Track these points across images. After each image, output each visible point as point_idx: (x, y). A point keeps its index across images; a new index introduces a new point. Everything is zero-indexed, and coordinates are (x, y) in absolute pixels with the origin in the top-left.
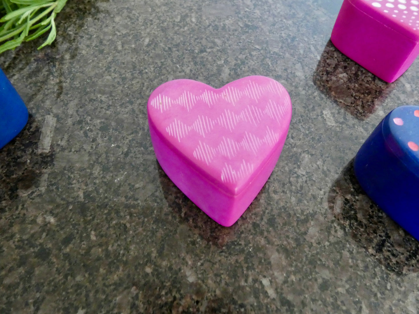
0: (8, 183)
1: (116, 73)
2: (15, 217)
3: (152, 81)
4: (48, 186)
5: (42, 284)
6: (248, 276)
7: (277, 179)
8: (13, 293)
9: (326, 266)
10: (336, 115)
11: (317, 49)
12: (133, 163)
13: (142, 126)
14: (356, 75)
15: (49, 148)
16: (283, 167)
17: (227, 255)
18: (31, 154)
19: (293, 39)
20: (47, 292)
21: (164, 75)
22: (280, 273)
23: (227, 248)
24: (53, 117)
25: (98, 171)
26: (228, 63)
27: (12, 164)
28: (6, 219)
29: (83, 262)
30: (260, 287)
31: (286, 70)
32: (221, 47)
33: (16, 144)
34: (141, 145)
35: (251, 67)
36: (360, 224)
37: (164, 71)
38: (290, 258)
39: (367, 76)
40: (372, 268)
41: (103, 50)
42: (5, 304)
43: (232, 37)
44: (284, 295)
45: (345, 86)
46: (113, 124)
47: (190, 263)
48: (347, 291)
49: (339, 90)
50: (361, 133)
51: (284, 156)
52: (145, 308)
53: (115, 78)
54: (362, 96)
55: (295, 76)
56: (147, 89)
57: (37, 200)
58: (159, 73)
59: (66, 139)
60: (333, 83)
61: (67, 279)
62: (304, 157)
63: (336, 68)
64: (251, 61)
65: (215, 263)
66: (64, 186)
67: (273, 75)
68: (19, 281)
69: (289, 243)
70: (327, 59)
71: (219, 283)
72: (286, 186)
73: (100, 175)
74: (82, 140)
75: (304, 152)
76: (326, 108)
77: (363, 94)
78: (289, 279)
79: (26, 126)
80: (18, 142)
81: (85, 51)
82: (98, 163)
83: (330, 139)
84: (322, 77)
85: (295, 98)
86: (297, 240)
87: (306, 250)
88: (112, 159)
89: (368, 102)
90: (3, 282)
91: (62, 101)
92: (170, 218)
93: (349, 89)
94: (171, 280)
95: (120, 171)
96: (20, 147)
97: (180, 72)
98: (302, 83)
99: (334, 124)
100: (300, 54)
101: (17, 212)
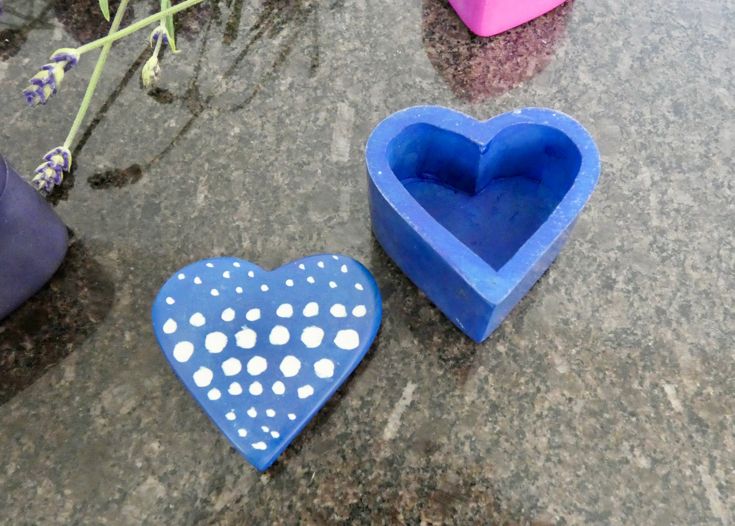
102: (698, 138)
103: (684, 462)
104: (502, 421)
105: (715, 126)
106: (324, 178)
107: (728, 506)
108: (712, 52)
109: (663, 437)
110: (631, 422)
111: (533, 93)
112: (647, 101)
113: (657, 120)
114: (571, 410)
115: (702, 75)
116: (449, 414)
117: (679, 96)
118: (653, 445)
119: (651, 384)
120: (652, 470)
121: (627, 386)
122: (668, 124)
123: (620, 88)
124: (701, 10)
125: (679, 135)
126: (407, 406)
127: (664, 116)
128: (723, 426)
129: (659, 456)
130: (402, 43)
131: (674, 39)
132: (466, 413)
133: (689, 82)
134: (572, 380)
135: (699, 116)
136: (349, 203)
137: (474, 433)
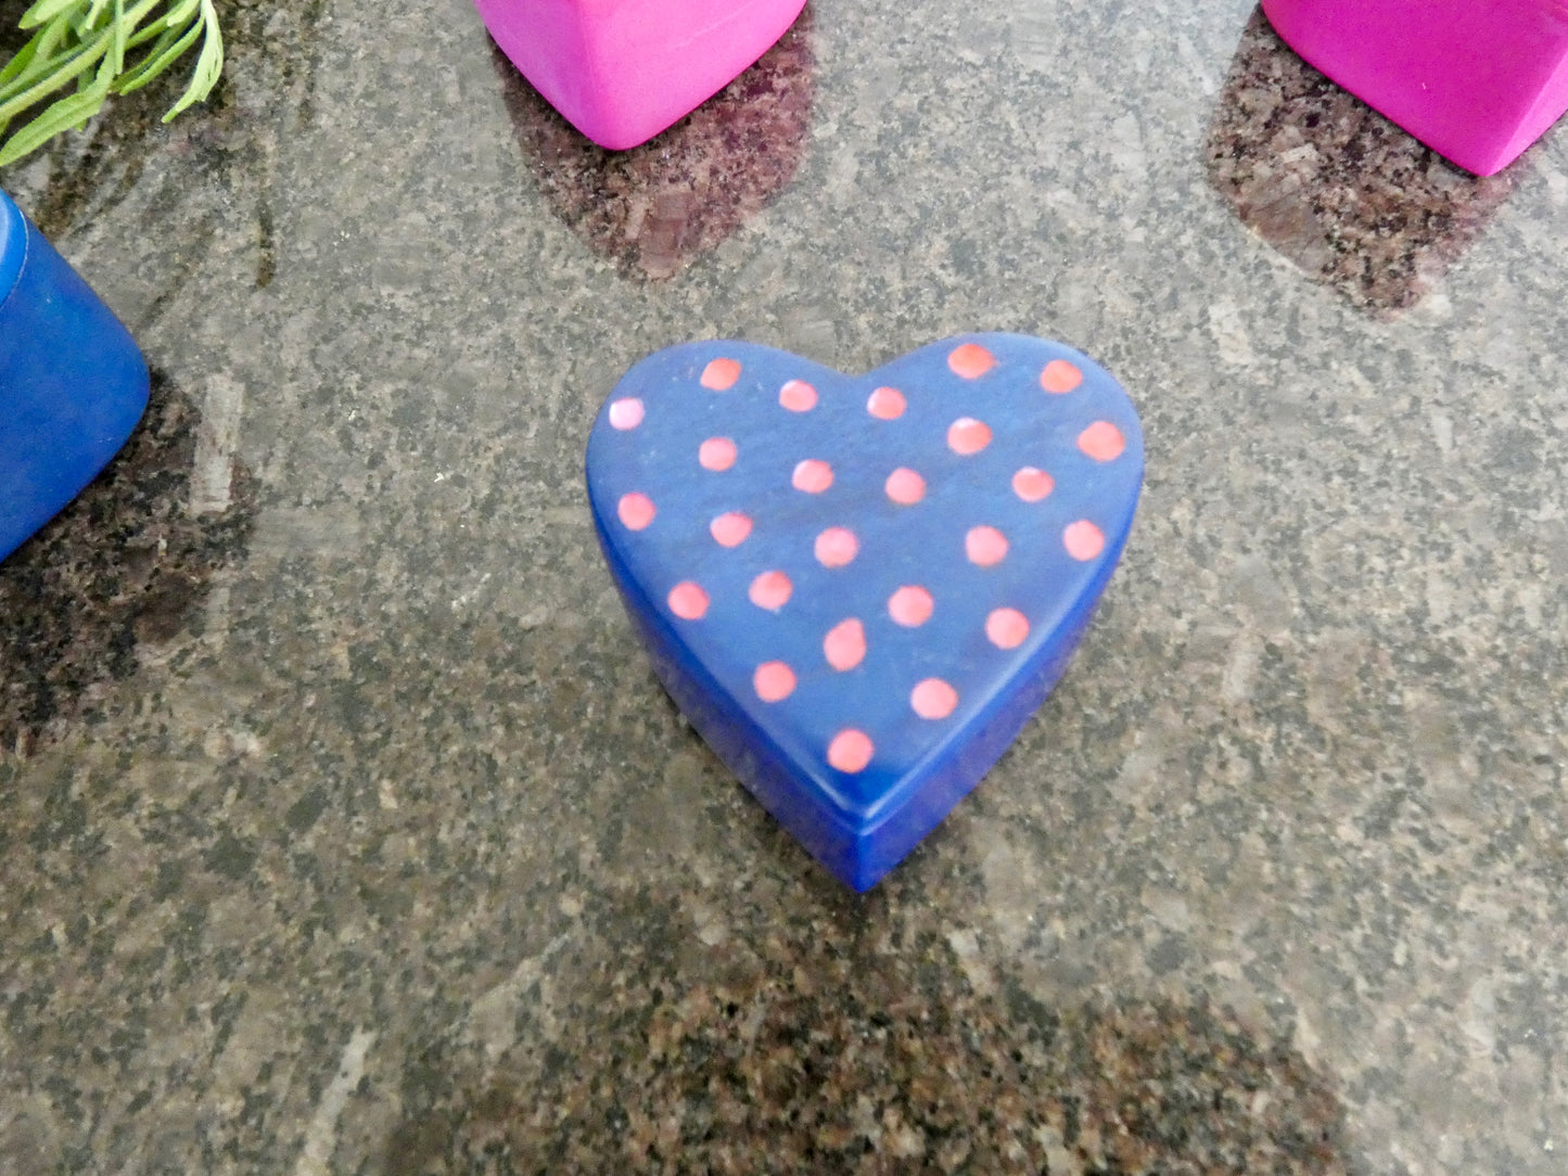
0: (104, 622)
1: (440, 200)
2: (133, 738)
3: (571, 224)
4: (232, 630)
5: (236, 952)
6: (903, 922)
8: (148, 982)
9: (1179, 886)
10: (1260, 323)
11: (1203, 50)
12: (511, 540)
13: (538, 399)
14: (1353, 150)
15: (227, 493)
18: (168, 519)
20: (252, 979)
21: (615, 195)
22: (1015, 913)
24: (233, 379)
25: (394, 571)
26: (853, 130)
27: (109, 555)
28: (107, 744)
29: (361, 883)
30: (944, 960)
31: (1075, 145)
32: (827, 68)
33: (116, 485)
34: (535, 471)
35: (942, 144)
36: (1316, 736)
37: (614, 181)
38: (1053, 862)
39: (1398, 150)
40: (1344, 895)
41: (394, 107)
42: (126, 1016)
43: (873, 19)
44: (1023, 987)
45: (1305, 198)
46: (439, 396)
47: (706, 881)
48: (1249, 971)
49: (1278, 220)
50: (1349, 390)
52: (562, 1029)
53: (438, 218)
54: (1370, 236)
55: (1109, 171)
56: (554, 255)
57: (202, 678)
58: (596, 191)
59: (283, 461)
60: (1260, 189)
61: (310, 935)
63: (1271, 126)
64: (943, 119)
66: (286, 628)
67: (1023, 172)
68: (162, 944)
69: (1051, 811)
70: (1243, 87)
71: (804, 949)
73: (401, 585)
74: (335, 460)
76: (1223, 297)
77: (1375, 227)
78: (1045, 934)
79: (145, 417)
80: (124, 479)
81: (330, 115)
82: (394, 544)
83: (1229, 421)
84: (1217, 167)
85: (1103, 262)
86: (1078, 799)
87: (1111, 831)
88: (439, 526)
89: (1389, 260)
90: (115, 947)
91: (259, 318)
92: (640, 729)
94: (645, 938)
95: (468, 571)
96: (132, 495)
97: (672, 181)
98: (1134, 196)
99: (1248, 359)
100: (1136, 74)
101: (140, 721)
102: (1011, 315)
103: (1003, 1124)
104: (573, 1093)
105: (1046, 282)
106: (173, 559)
108: (1037, 110)
109: (951, 1068)
110: (876, 1043)
111: (641, 276)
112: (895, 250)
113: (918, 289)
114: (734, 1035)
115: (1015, 169)
116: (448, 1096)
117: (965, 226)
118: (928, 1094)
119: (920, 936)
120: (927, 1159)
121: (863, 952)
122: (942, 293)
123: (833, 231)
124: (1010, 18)
125: (967, 316)
126: (350, 1093)
127: (932, 277)
129: (942, 1120)
130: (353, 213)
131: (952, 97)
132: (488, 1087)
133: (986, 189)
134: (734, 958)
135: (1011, 264)
136: (227, 608)
137: (508, 1138)
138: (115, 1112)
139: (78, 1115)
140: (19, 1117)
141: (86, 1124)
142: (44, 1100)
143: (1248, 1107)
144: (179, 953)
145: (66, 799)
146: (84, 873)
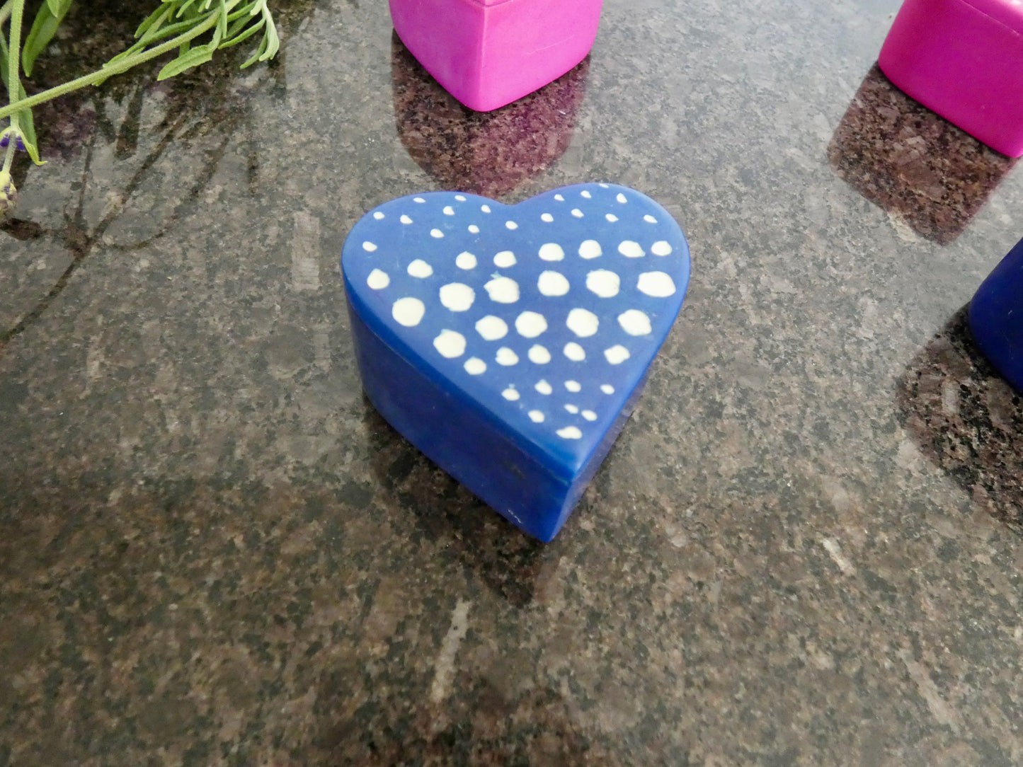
0: (244, 352)
1: (429, 126)
2: (275, 421)
3: (513, 144)
4: (334, 359)
5: (367, 553)
6: (793, 534)
7: (818, 348)
8: (308, 572)
9: (945, 513)
10: (916, 222)
11: (853, 87)
14: (942, 140)
15: (317, 280)
16: (826, 324)
17: (743, 495)
18: (279, 292)
19: (800, 63)
20: (383, 570)
21: (537, 131)
22: (856, 528)
23: (741, 482)
24: (311, 215)
26: (670, 109)
27: (241, 312)
28: (258, 425)
29: (446, 510)
30: (822, 555)
31: (795, 127)
32: (648, 76)
33: (240, 271)
35: (722, 120)
36: (999, 434)
37: (535, 124)
38: (872, 500)
39: (966, 143)
42: (296, 594)
43: (669, 54)
44: (871, 570)
45: (924, 162)
47: (669, 510)
48: (994, 559)
49: (912, 171)
51: (824, 301)
52: (595, 598)
53: (429, 135)
54: (962, 183)
56: (506, 160)
57: (317, 386)
58: (525, 128)
60: (899, 156)
61: (419, 543)
62: (865, 304)
63: (898, 125)
64: (720, 108)
65: (723, 511)
67: (770, 137)
68: (315, 548)
69: (865, 473)
70: (878, 106)
71: (736, 549)
72: (838, 361)
75: (863, 293)
76: (893, 208)
77: (963, 179)
78: (877, 540)
83: (912, 269)
84: (874, 143)
86: (879, 465)
87: (901, 483)
90: (282, 551)
91: (322, 182)
93: (933, 168)
94: (638, 543)
96: (252, 278)
99: (914, 239)
100: (820, 94)
101: (279, 411)
102: (781, 209)
103: (877, 649)
104: (610, 636)
105: (796, 194)
106: (286, 315)
107: (953, 702)
108: (770, 107)
109: (839, 616)
110: (792, 603)
111: (561, 175)
112: (708, 171)
113: (725, 193)
114: (704, 599)
115: (765, 135)
116: (528, 639)
117: (744, 162)
118: (829, 632)
119: (804, 541)
120: (838, 669)
121: (773, 551)
122: (740, 196)
123: (670, 159)
124: (745, 61)
125: (756, 208)
126: (461, 640)
127: (732, 187)
128: (912, 584)
129: (842, 647)
130: (374, 129)
131: (722, 97)
132: (553, 634)
133: (752, 144)
134: (696, 555)
135: (775, 183)
136: (328, 346)
137: (572, 664)
138: (297, 656)
139: (270, 659)
140: (225, 662)
141: (277, 665)
142: (244, 650)
143: (1013, 636)
144: (328, 552)
145: (232, 458)
146: (252, 504)
